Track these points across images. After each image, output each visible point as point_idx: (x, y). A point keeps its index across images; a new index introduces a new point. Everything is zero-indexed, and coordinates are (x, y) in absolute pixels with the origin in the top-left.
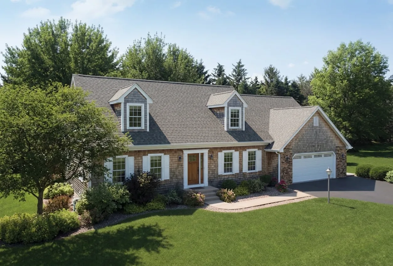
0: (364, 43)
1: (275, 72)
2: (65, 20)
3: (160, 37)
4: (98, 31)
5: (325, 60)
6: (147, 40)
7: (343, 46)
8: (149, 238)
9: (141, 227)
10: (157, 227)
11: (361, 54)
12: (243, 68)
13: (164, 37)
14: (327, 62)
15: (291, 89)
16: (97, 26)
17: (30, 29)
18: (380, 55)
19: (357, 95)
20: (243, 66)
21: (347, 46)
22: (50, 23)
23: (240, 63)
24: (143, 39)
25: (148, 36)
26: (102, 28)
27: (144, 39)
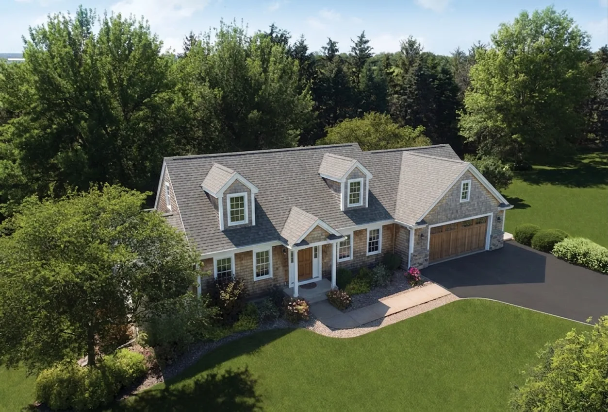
0: (557, 12)
1: (417, 47)
2: (86, 10)
3: (240, 27)
4: (141, 27)
5: (495, 38)
6: (219, 30)
7: (524, 15)
8: (238, 400)
9: (227, 375)
10: (247, 376)
11: (550, 29)
12: (366, 45)
13: (247, 27)
14: (496, 42)
15: (441, 76)
16: (139, 19)
17: (32, 28)
18: (579, 31)
19: (536, 97)
20: (366, 42)
21: (530, 17)
22: (64, 17)
23: (363, 36)
24: (212, 29)
25: (220, 24)
26: (147, 21)
27: (214, 29)
